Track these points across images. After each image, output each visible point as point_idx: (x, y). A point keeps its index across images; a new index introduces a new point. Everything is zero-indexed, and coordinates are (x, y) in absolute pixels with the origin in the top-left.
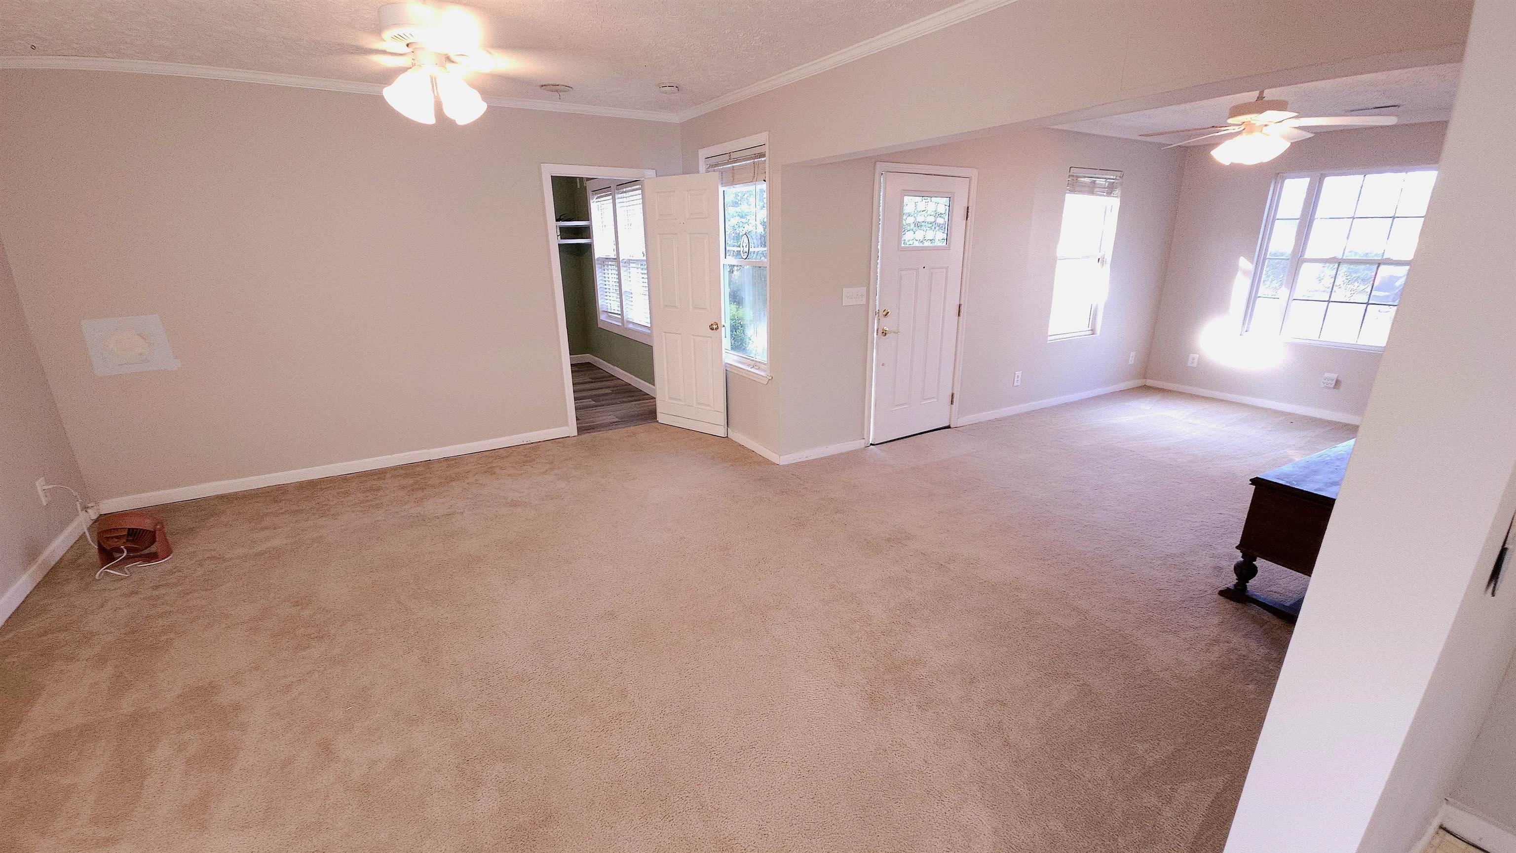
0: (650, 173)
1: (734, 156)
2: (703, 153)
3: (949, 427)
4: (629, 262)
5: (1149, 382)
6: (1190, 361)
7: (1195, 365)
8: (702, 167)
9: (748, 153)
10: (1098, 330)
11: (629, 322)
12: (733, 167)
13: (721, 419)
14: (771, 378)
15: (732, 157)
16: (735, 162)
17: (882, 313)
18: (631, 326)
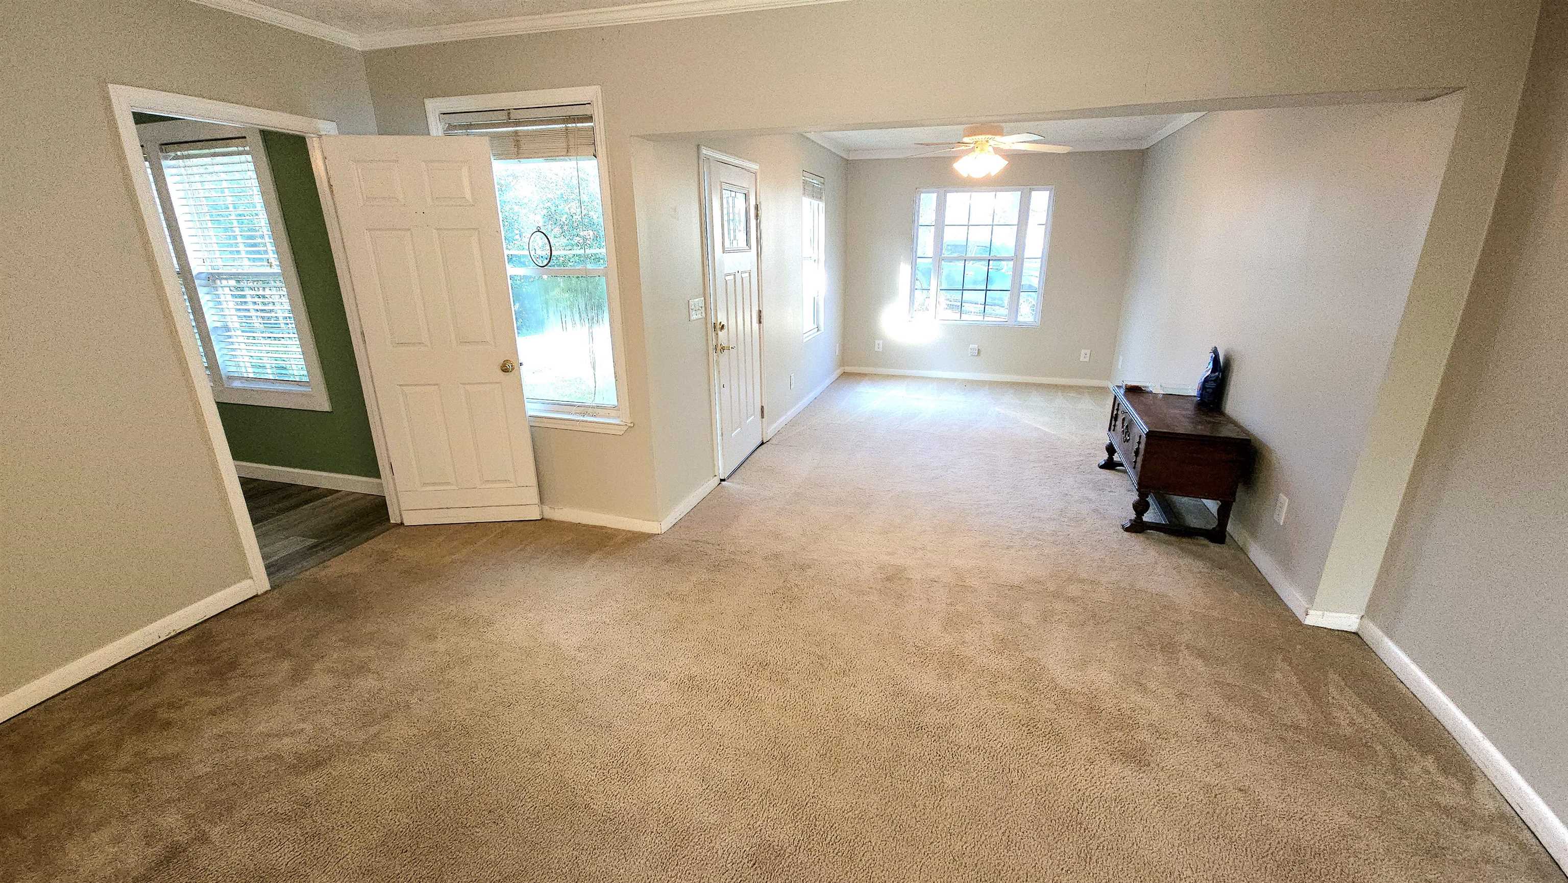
0: (327, 127)
1: (515, 115)
2: (434, 107)
3: (762, 444)
4: (213, 278)
5: (848, 369)
6: (877, 346)
7: (881, 350)
8: (436, 128)
9: (555, 113)
10: (822, 328)
11: (230, 378)
12: (516, 132)
13: (532, 495)
14: (632, 425)
15: (512, 116)
16: (518, 123)
17: (718, 327)
18: (237, 384)
